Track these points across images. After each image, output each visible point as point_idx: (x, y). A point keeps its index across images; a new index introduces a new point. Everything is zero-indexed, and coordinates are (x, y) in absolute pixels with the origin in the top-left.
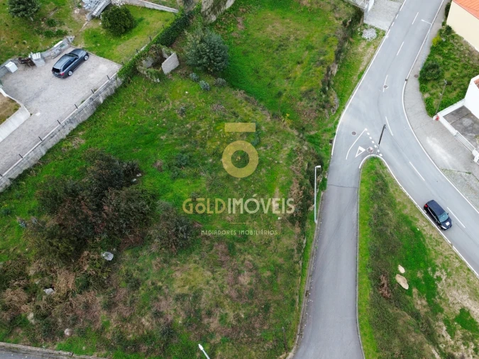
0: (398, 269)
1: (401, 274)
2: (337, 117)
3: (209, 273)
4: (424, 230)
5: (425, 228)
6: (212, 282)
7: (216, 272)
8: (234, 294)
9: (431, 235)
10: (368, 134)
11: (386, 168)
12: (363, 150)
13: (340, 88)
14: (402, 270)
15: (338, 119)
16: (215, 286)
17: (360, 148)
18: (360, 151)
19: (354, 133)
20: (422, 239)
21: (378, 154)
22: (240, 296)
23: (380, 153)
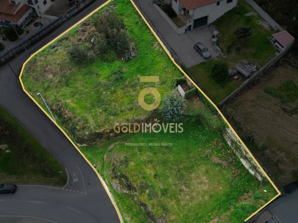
0: (10, 150)
1: (6, 149)
2: (107, 182)
3: (58, 62)
4: (9, 178)
5: (10, 179)
6: (54, 61)
7: (58, 66)
8: (47, 69)
9: (4, 179)
10: (81, 193)
11: (54, 186)
12: (75, 180)
13: (127, 201)
14: (8, 151)
15: (105, 182)
16: (52, 62)
17: (76, 180)
18: (75, 178)
19: (89, 184)
20: (8, 173)
21: (65, 188)
22: (45, 71)
23: (65, 190)
